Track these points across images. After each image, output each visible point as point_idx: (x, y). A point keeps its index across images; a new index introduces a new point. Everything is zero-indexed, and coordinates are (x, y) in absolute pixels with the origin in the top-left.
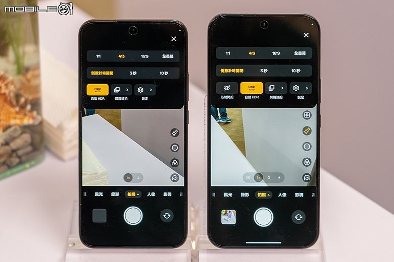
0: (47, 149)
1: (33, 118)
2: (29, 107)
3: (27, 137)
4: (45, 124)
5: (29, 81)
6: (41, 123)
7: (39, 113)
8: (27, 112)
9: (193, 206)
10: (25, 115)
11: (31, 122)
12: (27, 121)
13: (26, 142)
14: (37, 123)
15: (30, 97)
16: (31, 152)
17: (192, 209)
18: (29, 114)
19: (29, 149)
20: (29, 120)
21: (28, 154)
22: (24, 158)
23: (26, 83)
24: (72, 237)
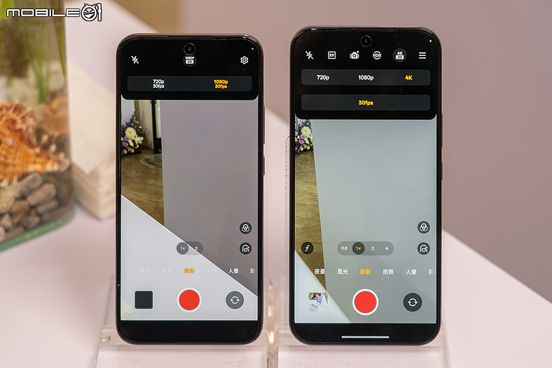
0: (78, 203)
1: (59, 162)
2: (53, 148)
3: (50, 188)
4: (74, 169)
5: (54, 111)
6: (70, 168)
7: (68, 156)
8: (51, 155)
9: (271, 284)
10: (48, 158)
11: (56, 168)
12: (51, 167)
13: (49, 194)
14: (63, 169)
15: (56, 134)
16: (56, 208)
17: (270, 288)
18: (54, 157)
19: (54, 204)
20: (53, 165)
21: (51, 211)
22: (46, 217)
23: (51, 114)
24: (107, 328)
